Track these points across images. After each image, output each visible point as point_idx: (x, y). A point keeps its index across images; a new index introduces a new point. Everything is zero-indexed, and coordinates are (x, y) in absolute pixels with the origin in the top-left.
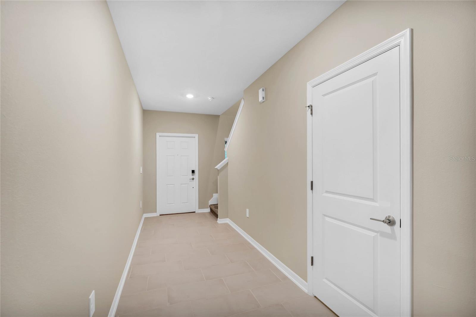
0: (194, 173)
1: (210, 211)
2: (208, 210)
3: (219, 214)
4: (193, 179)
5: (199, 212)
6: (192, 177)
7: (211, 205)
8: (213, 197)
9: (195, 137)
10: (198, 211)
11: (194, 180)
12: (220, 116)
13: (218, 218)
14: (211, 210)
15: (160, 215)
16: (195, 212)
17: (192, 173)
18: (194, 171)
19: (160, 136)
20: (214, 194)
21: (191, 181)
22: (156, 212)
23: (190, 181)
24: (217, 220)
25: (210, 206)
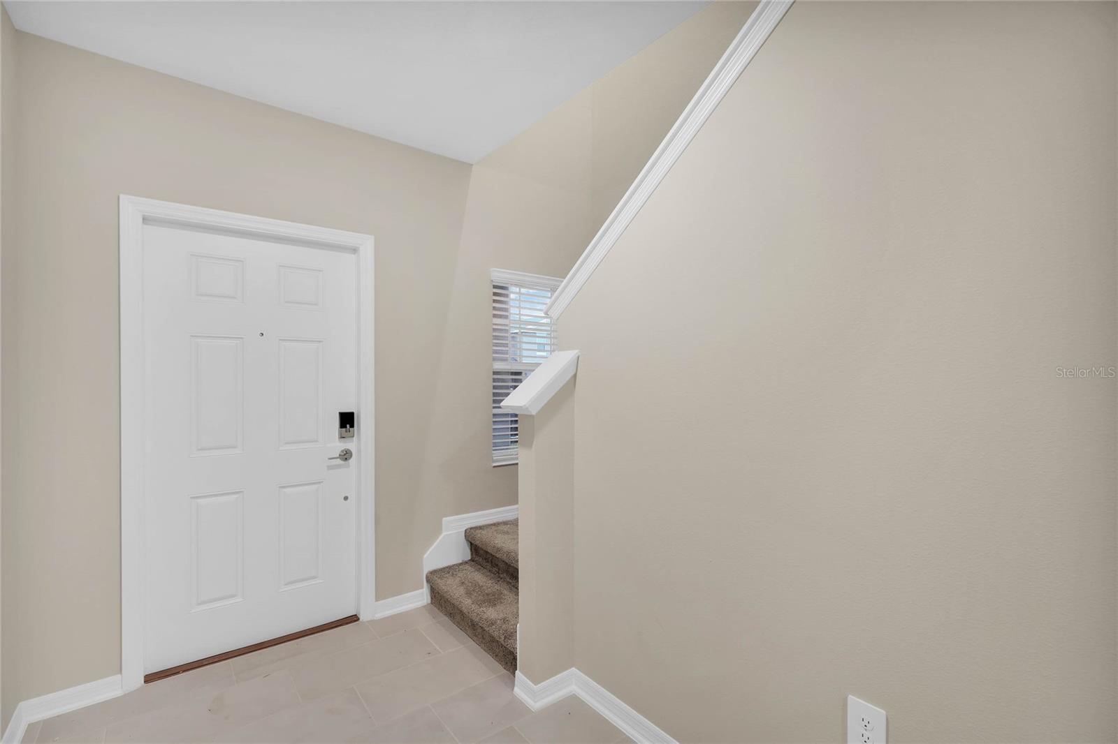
0: (352, 426)
1: (429, 601)
2: (420, 597)
3: (522, 647)
4: (346, 455)
5: (379, 616)
6: (342, 446)
7: (433, 573)
8: (444, 534)
9: (354, 250)
10: (372, 611)
11: (352, 461)
12: (472, 165)
13: (517, 672)
14: (440, 600)
15: (149, 679)
16: (354, 619)
17: (343, 425)
18: (352, 415)
19: (146, 220)
20: (445, 520)
21: (339, 466)
22: (120, 671)
23: (330, 468)
24: (513, 684)
25: (427, 577)
